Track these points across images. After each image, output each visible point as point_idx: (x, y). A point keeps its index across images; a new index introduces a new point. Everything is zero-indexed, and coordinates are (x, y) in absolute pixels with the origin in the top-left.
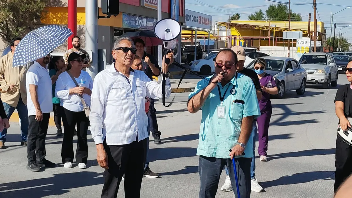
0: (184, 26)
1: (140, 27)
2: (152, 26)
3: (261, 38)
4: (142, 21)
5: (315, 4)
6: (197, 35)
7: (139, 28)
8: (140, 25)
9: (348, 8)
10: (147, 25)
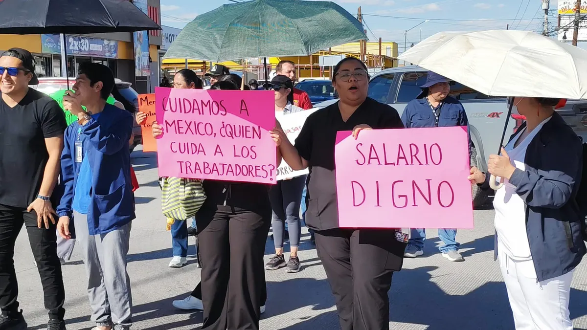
0: (162, 50)
1: (78, 52)
2: (101, 50)
3: (300, 67)
4: (81, 44)
5: (360, 15)
6: (189, 63)
7: (75, 54)
8: (78, 49)
9: (427, 21)
10: (91, 49)
